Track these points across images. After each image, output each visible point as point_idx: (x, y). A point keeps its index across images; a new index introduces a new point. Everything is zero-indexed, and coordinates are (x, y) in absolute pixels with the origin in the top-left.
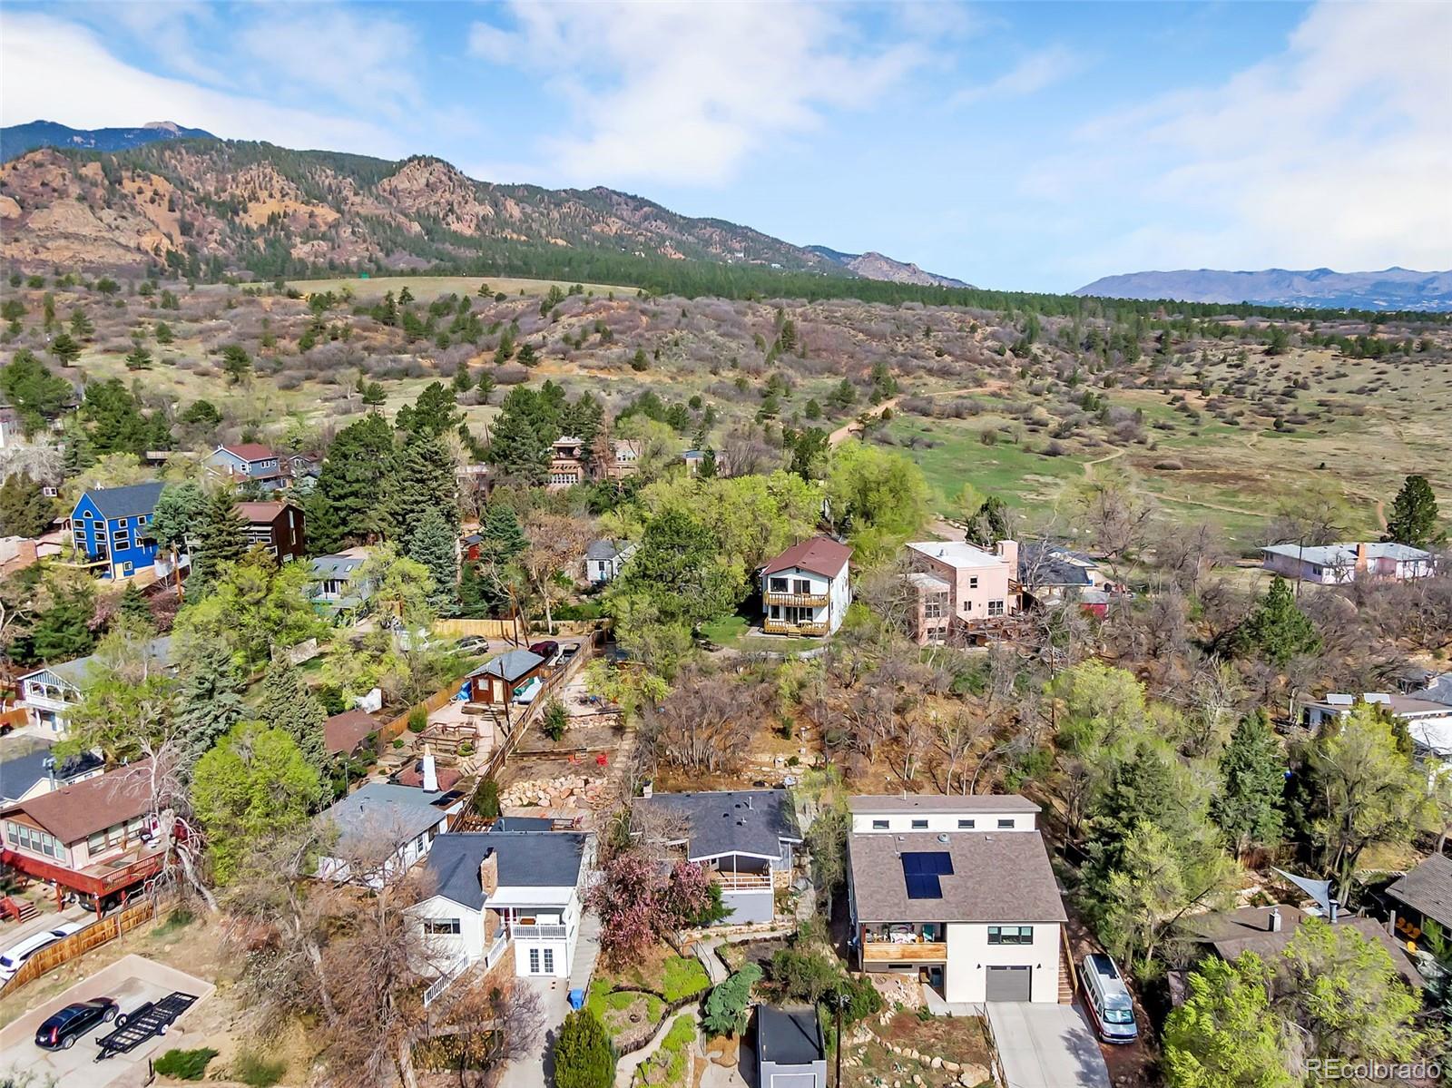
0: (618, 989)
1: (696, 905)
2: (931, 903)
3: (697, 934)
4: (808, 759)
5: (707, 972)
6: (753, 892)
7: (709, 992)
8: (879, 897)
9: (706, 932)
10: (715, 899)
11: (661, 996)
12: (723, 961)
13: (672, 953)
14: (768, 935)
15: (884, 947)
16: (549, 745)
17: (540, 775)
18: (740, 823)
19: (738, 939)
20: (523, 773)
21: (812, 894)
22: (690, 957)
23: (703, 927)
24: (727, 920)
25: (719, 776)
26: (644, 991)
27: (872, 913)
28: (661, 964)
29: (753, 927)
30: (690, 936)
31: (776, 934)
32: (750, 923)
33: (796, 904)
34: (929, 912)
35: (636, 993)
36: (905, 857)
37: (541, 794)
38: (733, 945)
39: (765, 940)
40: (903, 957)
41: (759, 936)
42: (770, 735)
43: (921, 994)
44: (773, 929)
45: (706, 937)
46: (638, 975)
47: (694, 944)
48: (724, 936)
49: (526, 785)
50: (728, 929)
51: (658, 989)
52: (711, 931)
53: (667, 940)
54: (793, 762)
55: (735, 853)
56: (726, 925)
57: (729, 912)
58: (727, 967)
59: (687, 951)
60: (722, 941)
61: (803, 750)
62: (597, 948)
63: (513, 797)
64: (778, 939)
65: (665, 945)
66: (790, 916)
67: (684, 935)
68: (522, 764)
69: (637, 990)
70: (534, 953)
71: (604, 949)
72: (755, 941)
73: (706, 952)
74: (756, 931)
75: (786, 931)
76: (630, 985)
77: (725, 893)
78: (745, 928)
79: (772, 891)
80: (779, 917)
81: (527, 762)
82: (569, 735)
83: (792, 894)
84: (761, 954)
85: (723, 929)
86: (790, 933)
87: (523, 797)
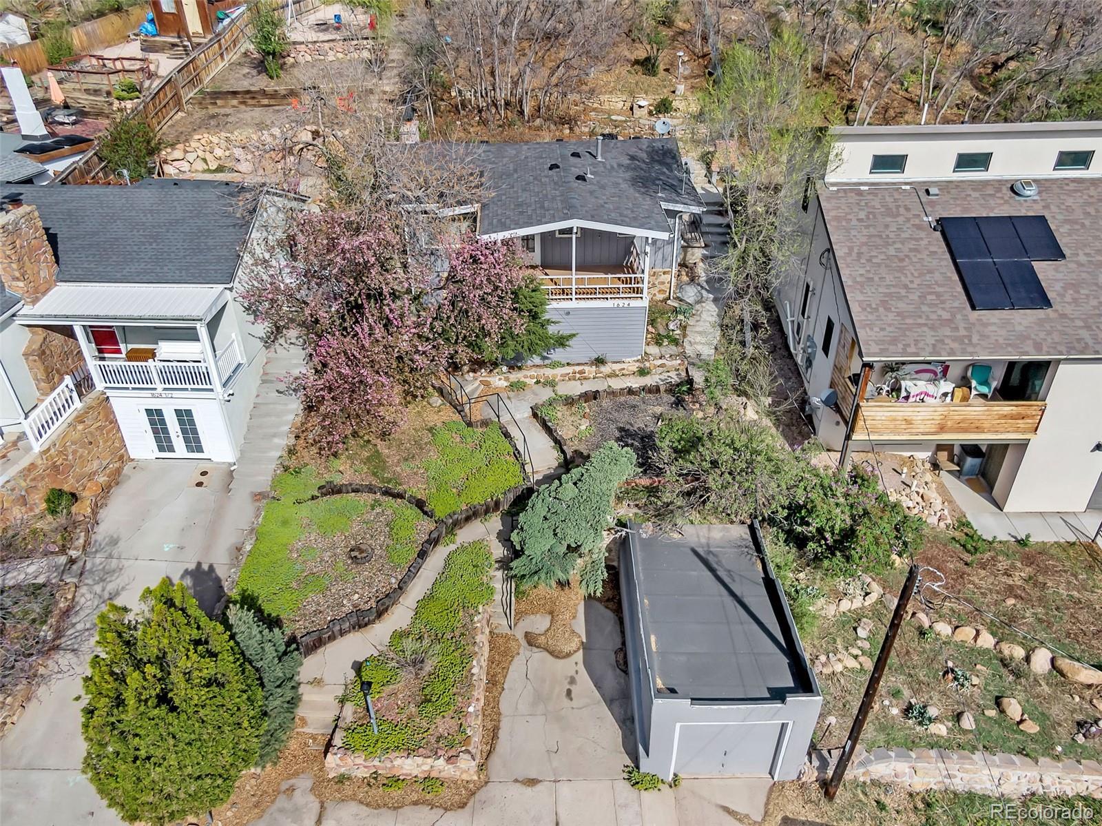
0: (333, 490)
1: (490, 323)
2: (1024, 319)
3: (499, 380)
4: (686, 102)
5: (517, 454)
6: (609, 304)
7: (522, 500)
8: (902, 305)
9: (515, 376)
10: (534, 316)
11: (420, 504)
12: (549, 431)
13: (449, 414)
14: (636, 382)
15: (901, 411)
16: (262, 82)
17: (241, 124)
18: (581, 178)
19: (576, 389)
20: (213, 122)
21: (709, 313)
22: (485, 423)
23: (511, 368)
24: (558, 354)
25: (539, 128)
26: (387, 493)
27: (894, 341)
28: (427, 437)
29: (606, 369)
30: (487, 384)
31: (649, 381)
32: (600, 361)
33: (684, 328)
34: (1024, 338)
35: (367, 498)
36: (944, 226)
37: (238, 152)
38: (570, 401)
39: (630, 391)
40: (942, 429)
41: (617, 384)
42: (623, 70)
43: (948, 499)
44: (643, 372)
45: (517, 387)
46: (376, 461)
47: (493, 399)
48: (551, 384)
49: (215, 140)
50: (559, 371)
51: (417, 489)
52: (526, 376)
53: (441, 392)
54: (663, 107)
55: (575, 223)
56: (554, 365)
57: (562, 341)
58: (559, 443)
59: (479, 412)
60: (546, 394)
61: (681, 88)
62: (294, 406)
63: (191, 157)
64: (655, 390)
65: (437, 400)
66: (674, 349)
67: (472, 383)
68: (212, 110)
69: (371, 489)
70: (155, 417)
71: (310, 409)
72: (612, 393)
73: (518, 412)
74: (613, 375)
75: (666, 371)
76: (358, 481)
77: (555, 307)
78: (590, 371)
79: (645, 303)
80: (654, 350)
81: (223, 107)
82: (295, 71)
83: (675, 311)
84: (624, 418)
85: (549, 372)
86: (675, 379)
87: (209, 157)
